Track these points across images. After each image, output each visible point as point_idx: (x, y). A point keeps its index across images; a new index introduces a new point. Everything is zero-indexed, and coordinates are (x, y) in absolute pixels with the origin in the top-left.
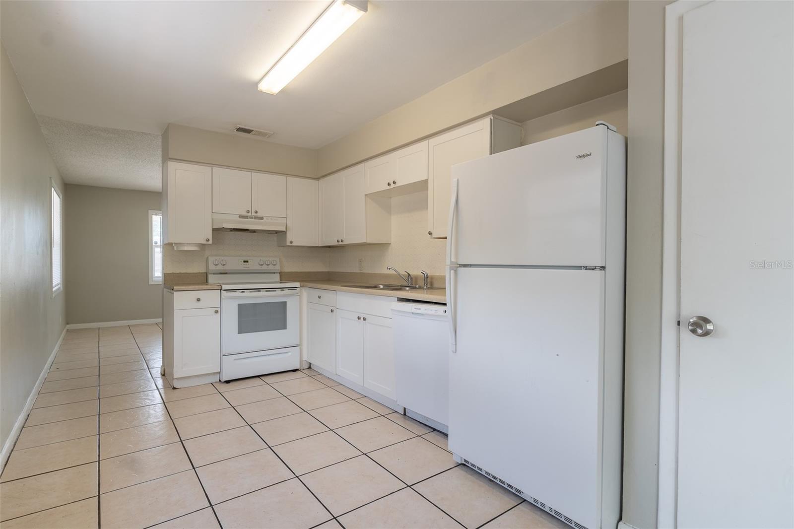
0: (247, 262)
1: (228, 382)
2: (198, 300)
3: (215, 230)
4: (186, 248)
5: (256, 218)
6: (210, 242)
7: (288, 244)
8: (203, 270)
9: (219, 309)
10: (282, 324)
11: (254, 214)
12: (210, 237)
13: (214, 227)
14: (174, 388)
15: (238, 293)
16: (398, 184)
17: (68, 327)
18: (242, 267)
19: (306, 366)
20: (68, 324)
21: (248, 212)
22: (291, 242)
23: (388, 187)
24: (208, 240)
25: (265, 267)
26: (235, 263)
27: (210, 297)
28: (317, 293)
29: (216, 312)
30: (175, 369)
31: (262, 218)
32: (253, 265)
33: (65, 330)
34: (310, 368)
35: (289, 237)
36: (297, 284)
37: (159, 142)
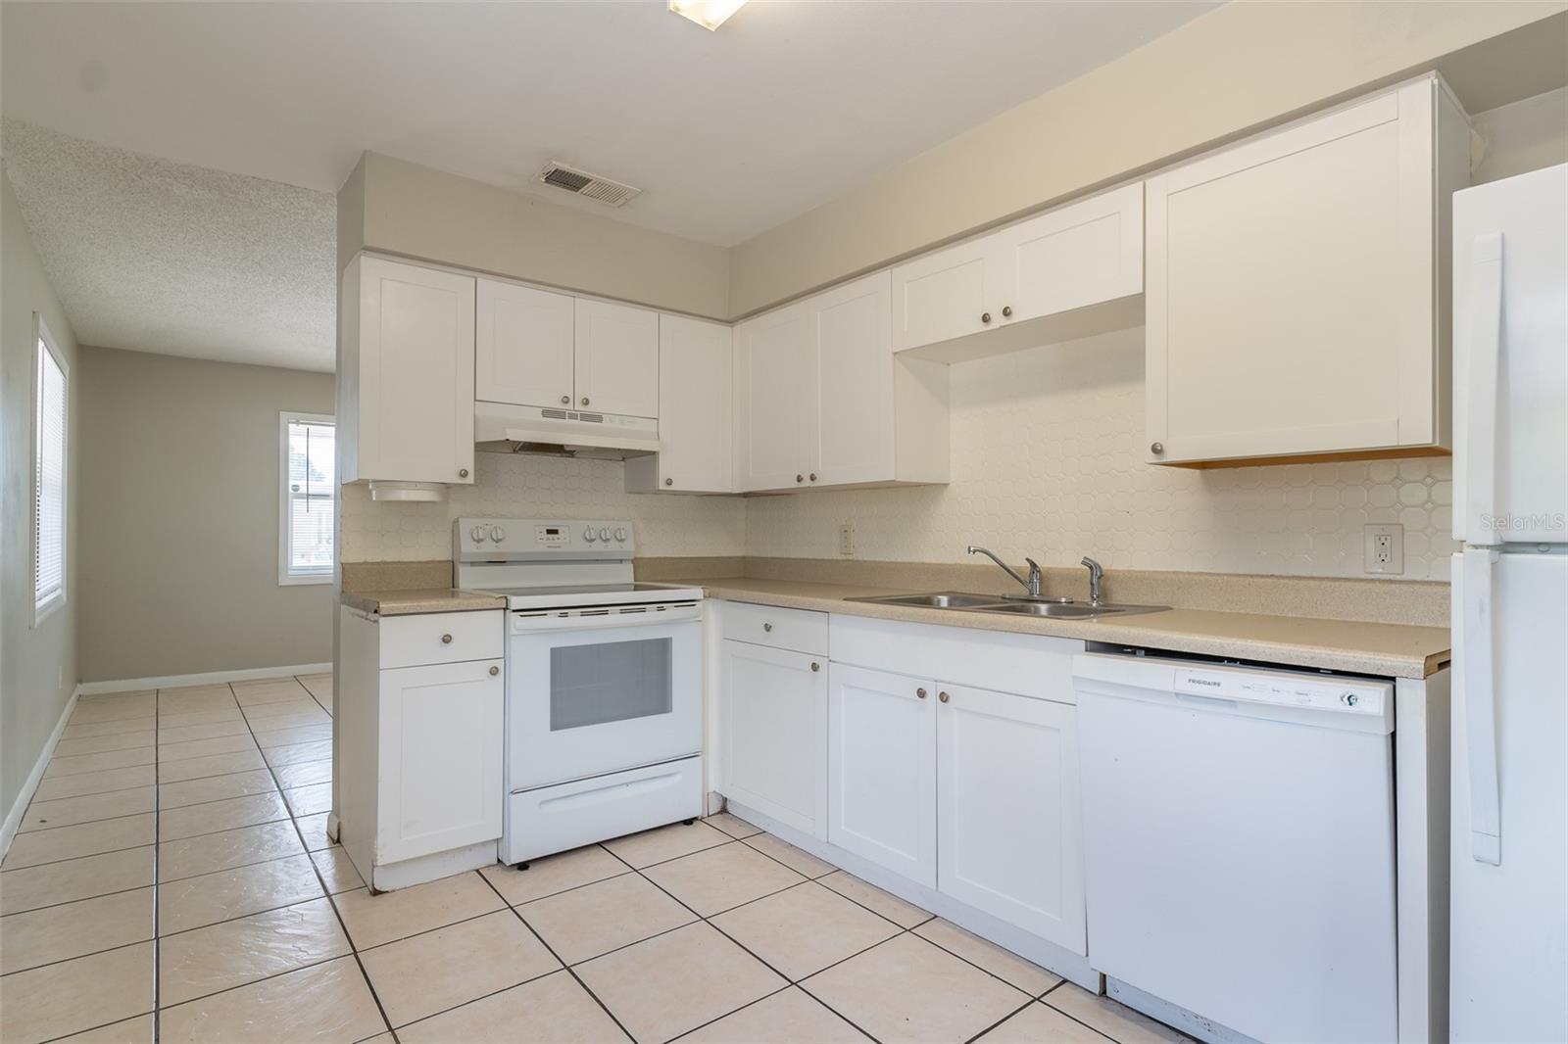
0: (555, 532)
1: (523, 866)
2: (447, 639)
3: (481, 448)
4: (404, 495)
5: (585, 417)
6: (470, 480)
7: (662, 486)
8: (443, 554)
9: (500, 664)
10: (657, 700)
11: (579, 407)
12: (469, 464)
13: (478, 441)
14: (376, 893)
15: (552, 620)
16: (1015, 318)
17: (83, 689)
18: (543, 545)
19: (715, 807)
20: (80, 681)
21: (566, 400)
22: (669, 482)
23: (981, 327)
24: (464, 474)
25: (598, 547)
26: (524, 537)
27: (478, 630)
28: (759, 616)
29: (494, 672)
30: (381, 841)
31: (598, 418)
32: (570, 541)
33: (73, 698)
34: (724, 811)
35: (665, 468)
36: (696, 592)
37: (329, 216)
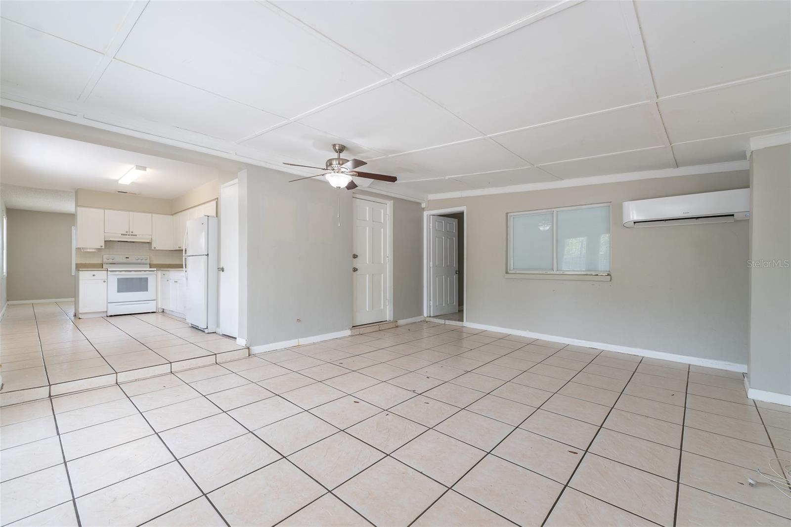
0: (128, 258)
1: (111, 316)
2: (94, 275)
3: (105, 241)
4: (88, 250)
5: (132, 235)
6: (103, 247)
7: (153, 249)
8: (102, 262)
9: (106, 280)
10: (145, 289)
11: (131, 233)
12: (103, 244)
13: (106, 240)
14: (80, 318)
15: (117, 273)
17: (8, 302)
18: (125, 260)
19: (161, 311)
20: (8, 300)
21: (127, 232)
22: (155, 248)
24: (102, 246)
25: (139, 261)
26: (120, 258)
27: (101, 274)
28: (164, 272)
29: (105, 282)
30: (80, 308)
31: (136, 235)
32: (131, 259)
33: (7, 304)
34: (163, 312)
35: (154, 245)
36: (155, 269)
37: (74, 194)
